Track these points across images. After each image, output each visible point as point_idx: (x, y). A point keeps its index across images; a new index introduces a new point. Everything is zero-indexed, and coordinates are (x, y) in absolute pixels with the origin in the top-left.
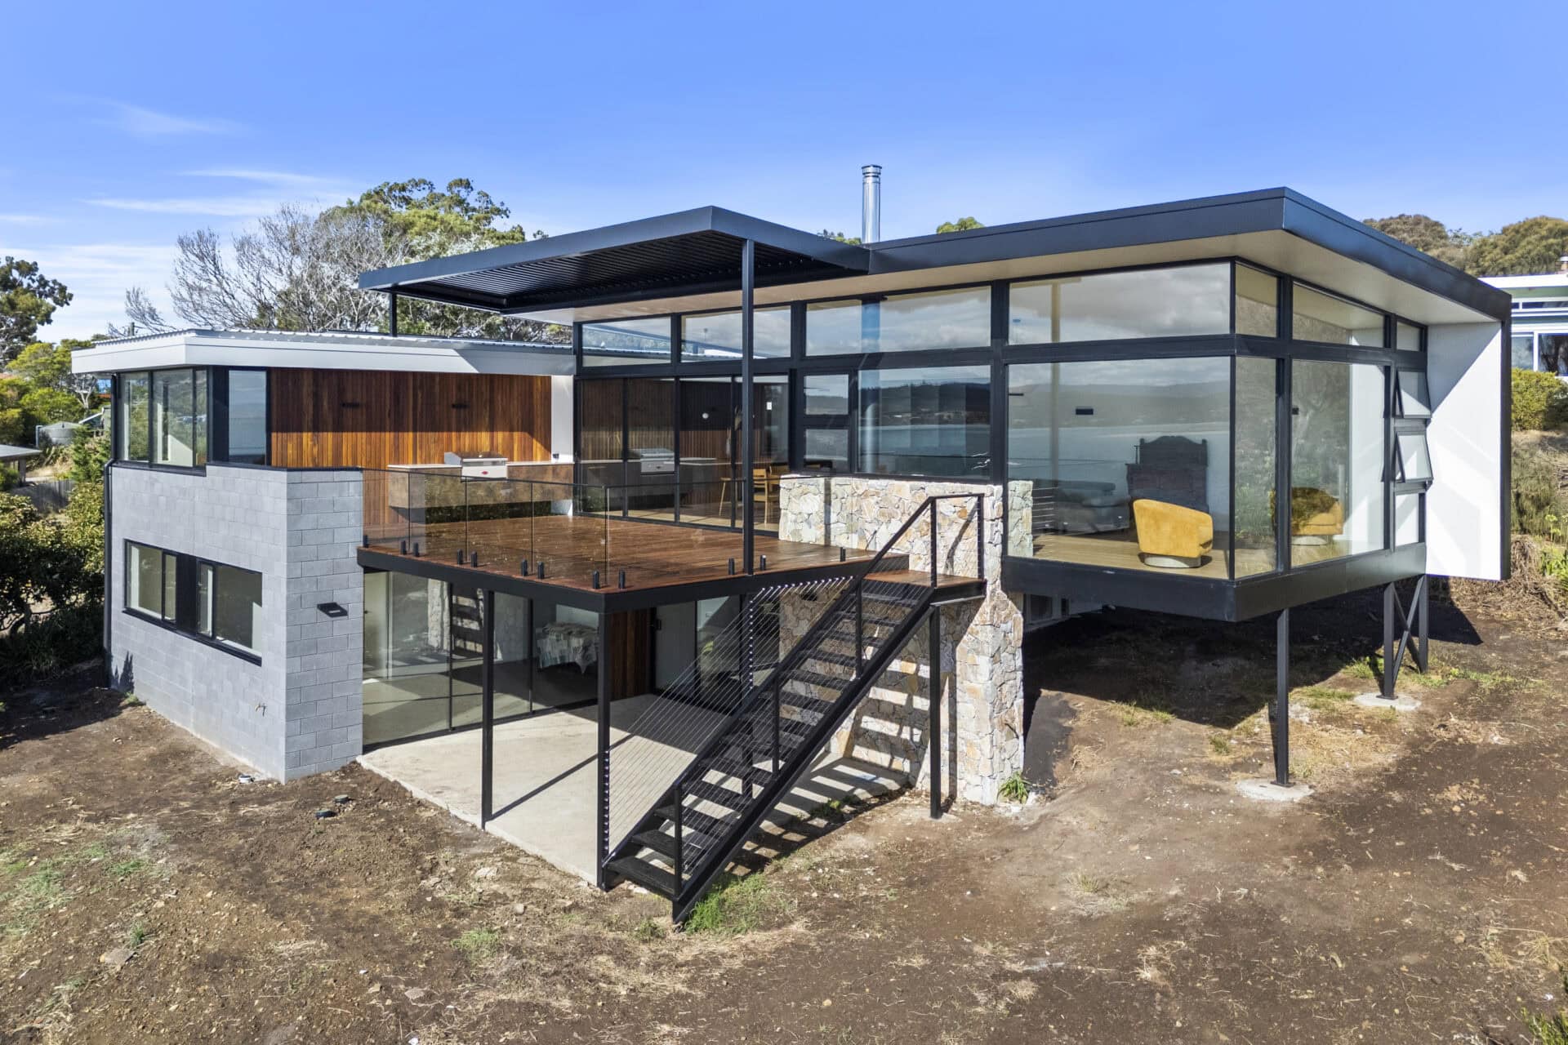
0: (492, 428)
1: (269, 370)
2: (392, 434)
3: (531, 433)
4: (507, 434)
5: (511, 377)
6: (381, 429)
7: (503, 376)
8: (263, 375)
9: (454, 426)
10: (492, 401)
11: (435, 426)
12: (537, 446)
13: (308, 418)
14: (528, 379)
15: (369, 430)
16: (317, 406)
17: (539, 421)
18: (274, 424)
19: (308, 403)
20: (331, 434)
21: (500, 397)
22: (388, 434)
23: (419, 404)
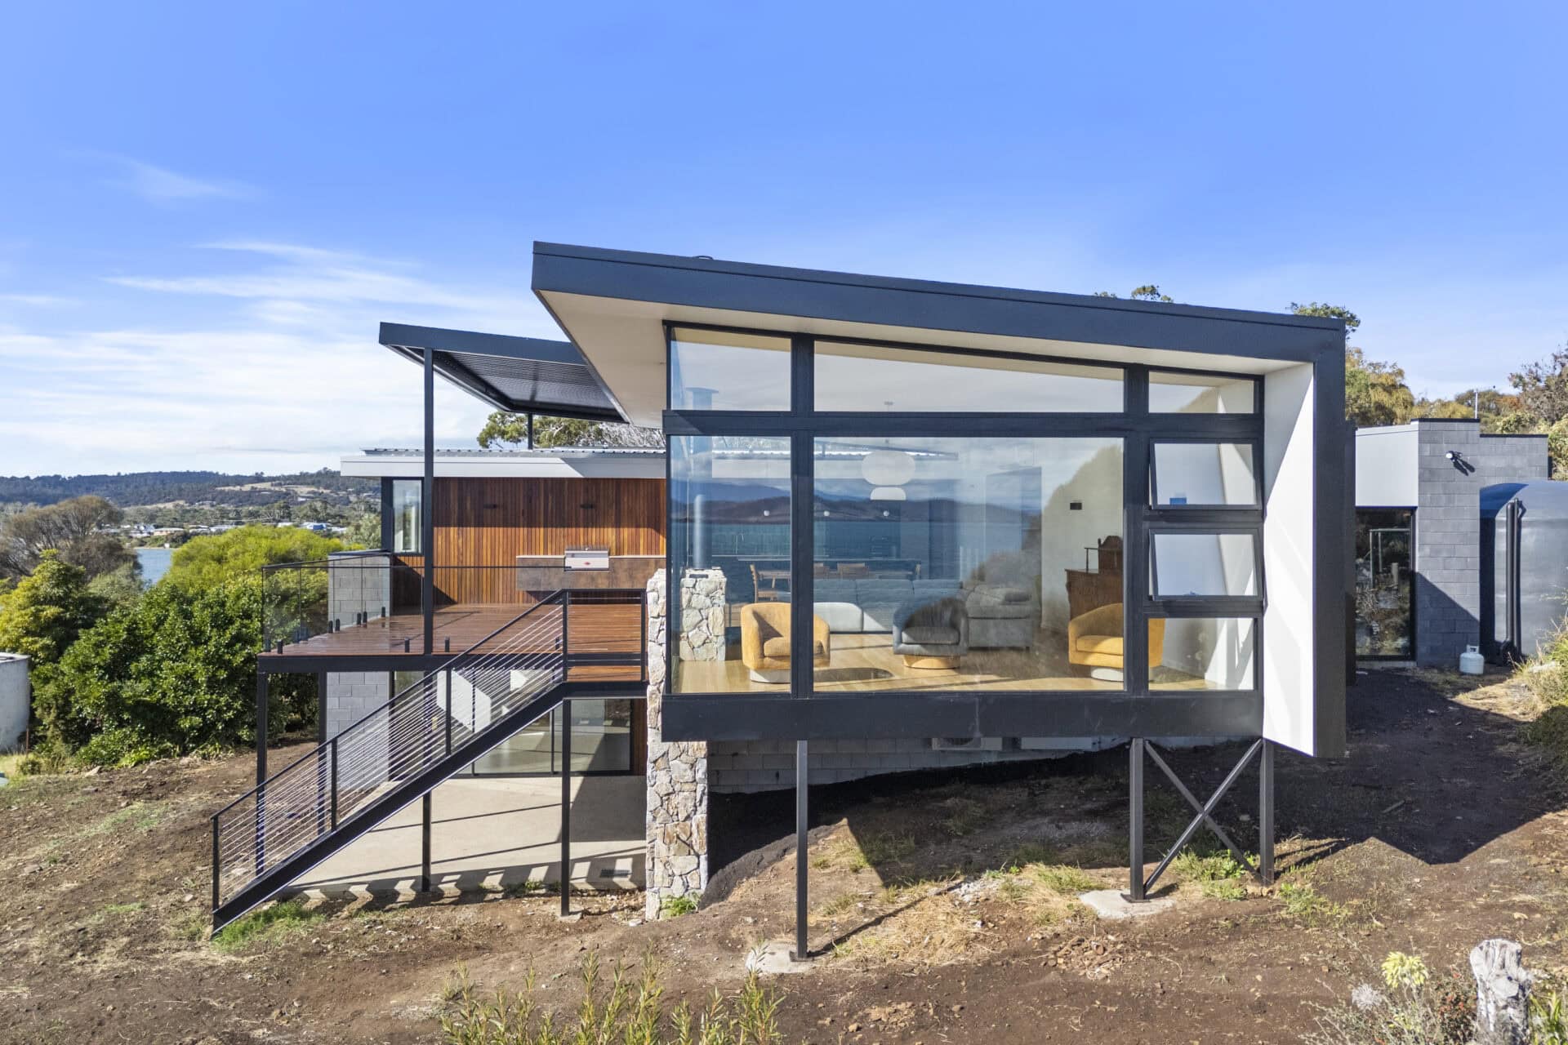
0: (618, 524)
2: (526, 529)
3: (658, 531)
4: (634, 529)
5: (637, 480)
6: (516, 525)
7: (628, 479)
8: (419, 484)
9: (582, 524)
10: (618, 502)
11: (563, 523)
13: (454, 517)
15: (506, 524)
16: (462, 507)
19: (454, 506)
20: (473, 529)
21: (626, 499)
22: (522, 529)
23: (550, 504)
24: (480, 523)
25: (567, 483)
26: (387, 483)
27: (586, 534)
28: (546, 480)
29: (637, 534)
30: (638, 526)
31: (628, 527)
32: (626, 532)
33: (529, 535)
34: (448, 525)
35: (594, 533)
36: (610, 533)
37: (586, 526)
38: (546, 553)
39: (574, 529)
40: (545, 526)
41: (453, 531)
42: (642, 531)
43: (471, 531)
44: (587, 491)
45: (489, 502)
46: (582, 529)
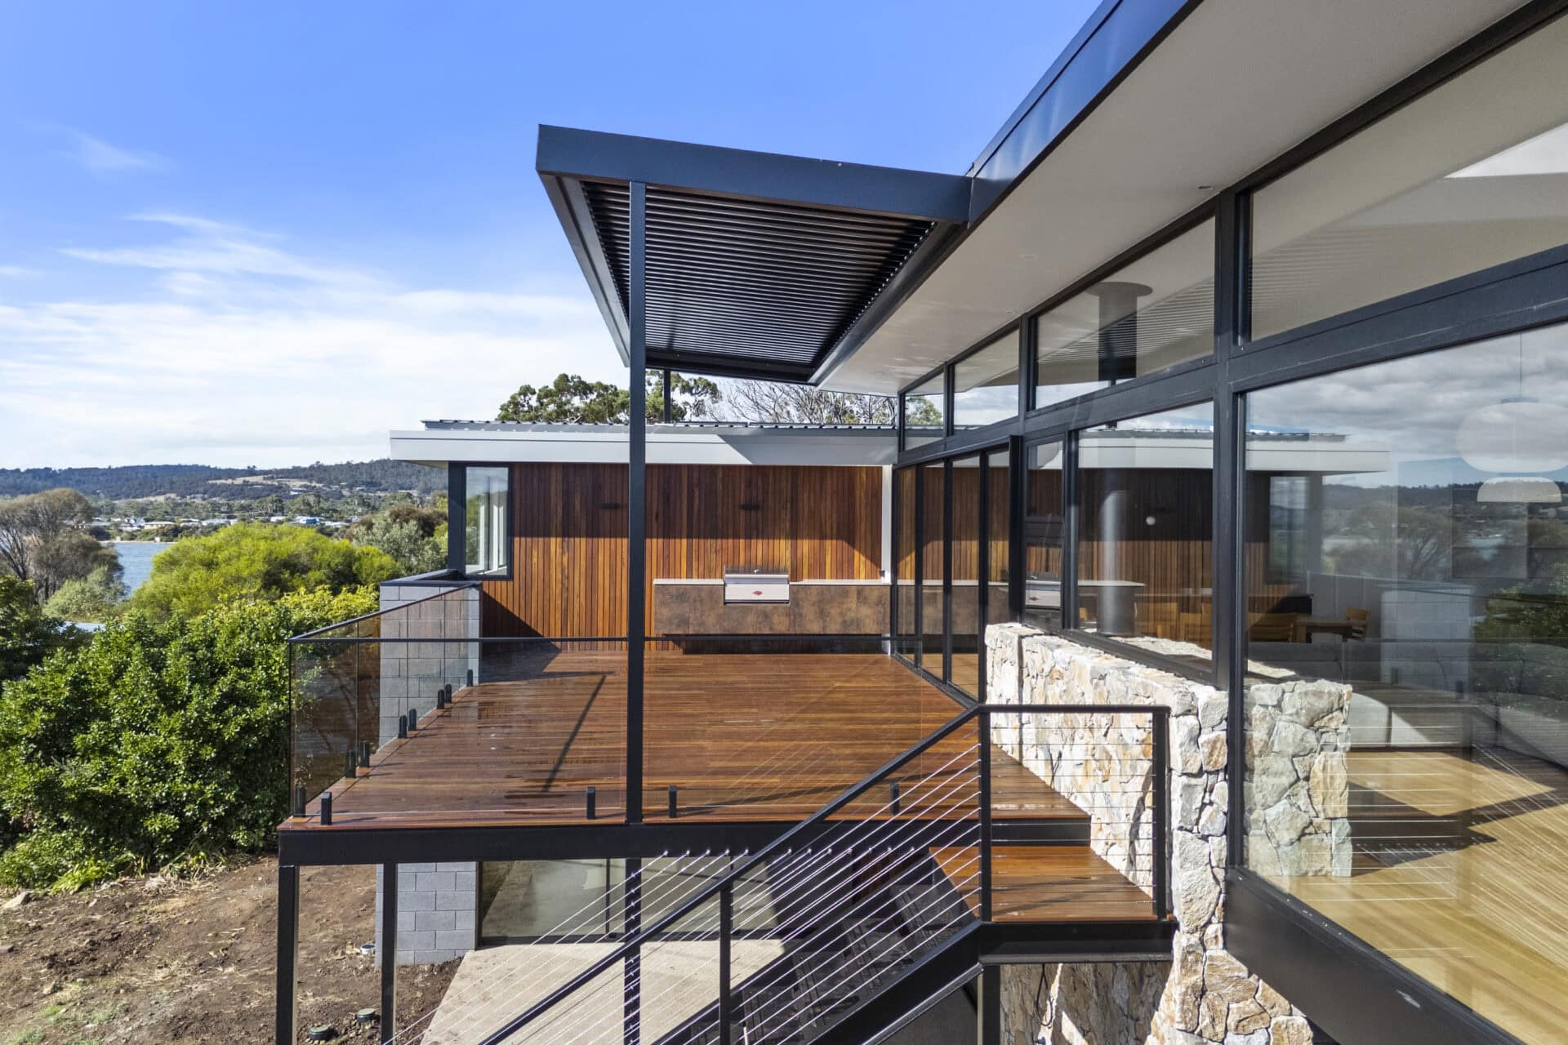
0: (794, 535)
1: (511, 466)
2: (661, 541)
3: (852, 543)
4: (817, 542)
5: (822, 470)
6: (647, 534)
7: (810, 468)
8: (506, 470)
9: (742, 532)
10: (794, 500)
11: (715, 533)
12: (860, 560)
13: (558, 523)
17: (862, 528)
18: (517, 529)
19: (557, 503)
20: (583, 540)
21: (806, 496)
22: (654, 540)
23: (697, 501)
24: (593, 532)
25: (720, 475)
26: (458, 470)
27: (748, 548)
28: (690, 467)
29: (822, 550)
30: (823, 537)
31: (810, 538)
32: (805, 546)
33: (666, 548)
34: (547, 534)
35: (759, 547)
36: (782, 548)
37: (748, 537)
38: (689, 576)
39: (730, 541)
40: (690, 536)
41: (555, 543)
42: (829, 544)
43: (581, 543)
44: (749, 484)
45: (607, 501)
46: (742, 541)
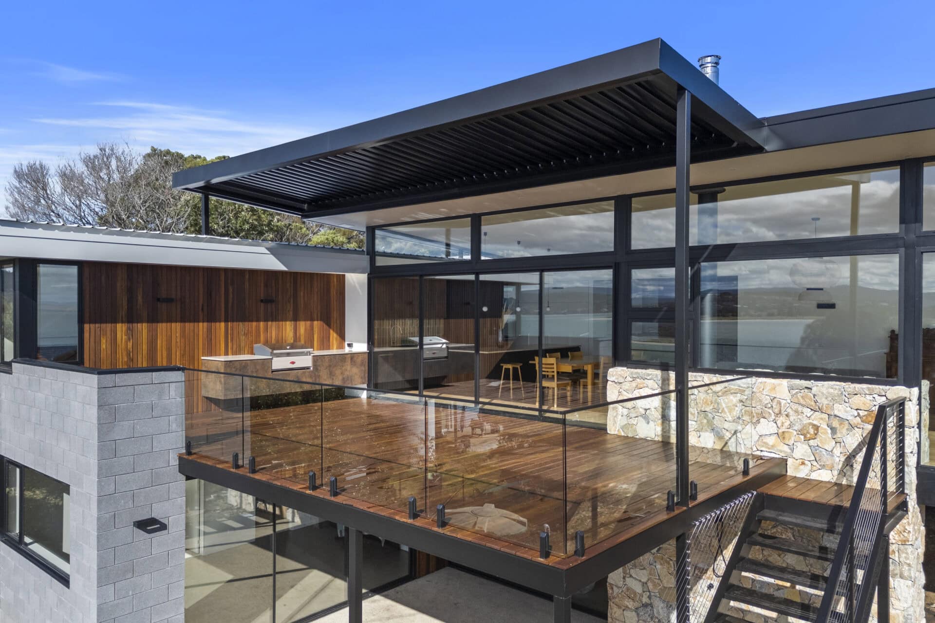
0: (295, 319)
1: (81, 265)
2: (205, 324)
3: (329, 324)
4: (308, 323)
5: (311, 275)
6: (195, 320)
7: (304, 273)
8: (74, 270)
9: (262, 316)
10: (295, 296)
11: (244, 317)
12: (334, 336)
13: (123, 312)
14: (326, 279)
15: (183, 320)
16: (131, 301)
17: (335, 315)
18: (87, 315)
19: (123, 301)
20: (145, 325)
21: (302, 294)
22: (201, 324)
24: (153, 319)
25: (247, 277)
26: (29, 267)
27: (266, 328)
30: (312, 320)
31: (305, 320)
33: (209, 331)
35: (273, 327)
37: (266, 320)
39: (254, 324)
40: (226, 321)
41: (120, 327)
42: (316, 325)
43: (143, 328)
44: (266, 283)
45: (164, 295)
46: (262, 324)
